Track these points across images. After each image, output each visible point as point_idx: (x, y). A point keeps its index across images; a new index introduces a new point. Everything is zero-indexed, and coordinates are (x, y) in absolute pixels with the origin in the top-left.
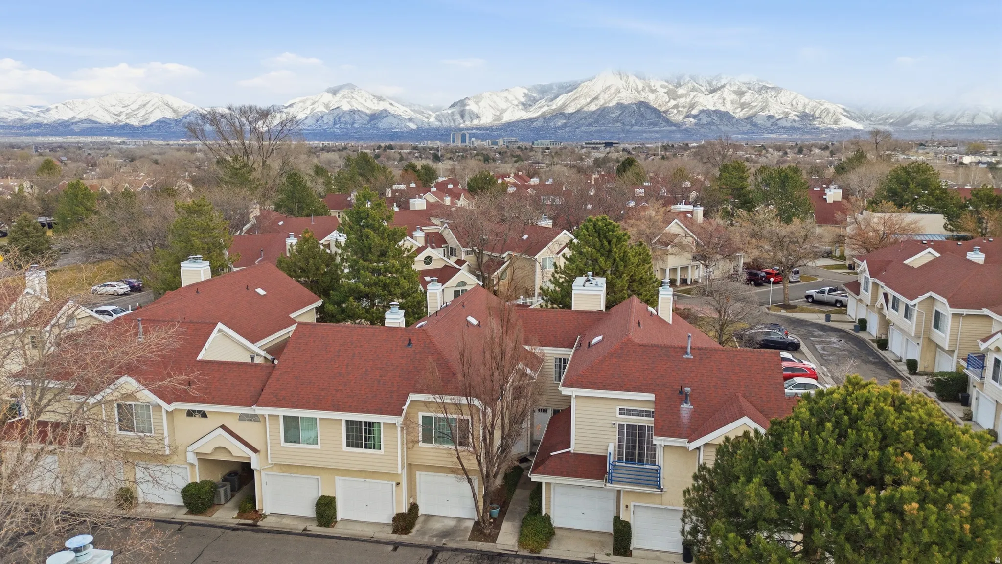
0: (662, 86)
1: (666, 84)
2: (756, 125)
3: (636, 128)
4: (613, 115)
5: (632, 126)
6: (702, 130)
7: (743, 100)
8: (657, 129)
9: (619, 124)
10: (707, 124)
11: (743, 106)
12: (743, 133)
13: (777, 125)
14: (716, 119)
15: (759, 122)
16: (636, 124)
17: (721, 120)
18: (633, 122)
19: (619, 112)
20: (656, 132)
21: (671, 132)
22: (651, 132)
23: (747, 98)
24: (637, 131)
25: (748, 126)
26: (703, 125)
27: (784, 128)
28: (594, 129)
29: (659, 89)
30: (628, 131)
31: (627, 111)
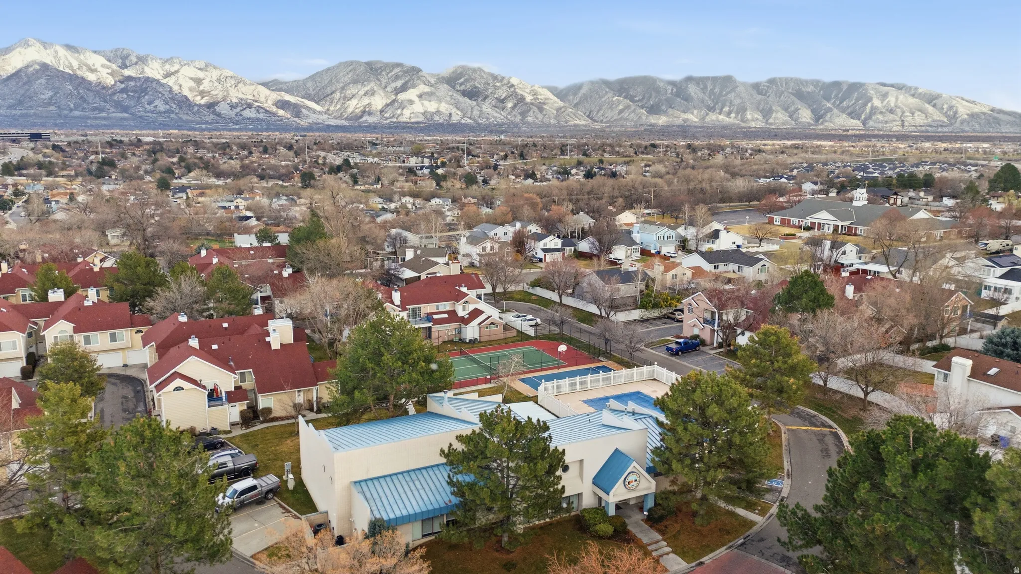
0: (103, 66)
1: (108, 63)
2: (219, 115)
3: (76, 113)
4: (43, 97)
5: (71, 110)
6: (160, 118)
7: (202, 88)
8: (104, 114)
9: (52, 108)
10: (164, 112)
11: (202, 94)
12: (207, 123)
13: (241, 115)
14: (174, 106)
15: (223, 112)
16: (76, 108)
17: (181, 108)
18: (72, 105)
19: (51, 93)
20: (104, 118)
21: (122, 119)
22: (96, 118)
23: (205, 86)
24: (78, 117)
25: (212, 116)
26: (160, 112)
27: (249, 119)
28: (18, 112)
29: (100, 69)
30: (66, 116)
31: (62, 93)
